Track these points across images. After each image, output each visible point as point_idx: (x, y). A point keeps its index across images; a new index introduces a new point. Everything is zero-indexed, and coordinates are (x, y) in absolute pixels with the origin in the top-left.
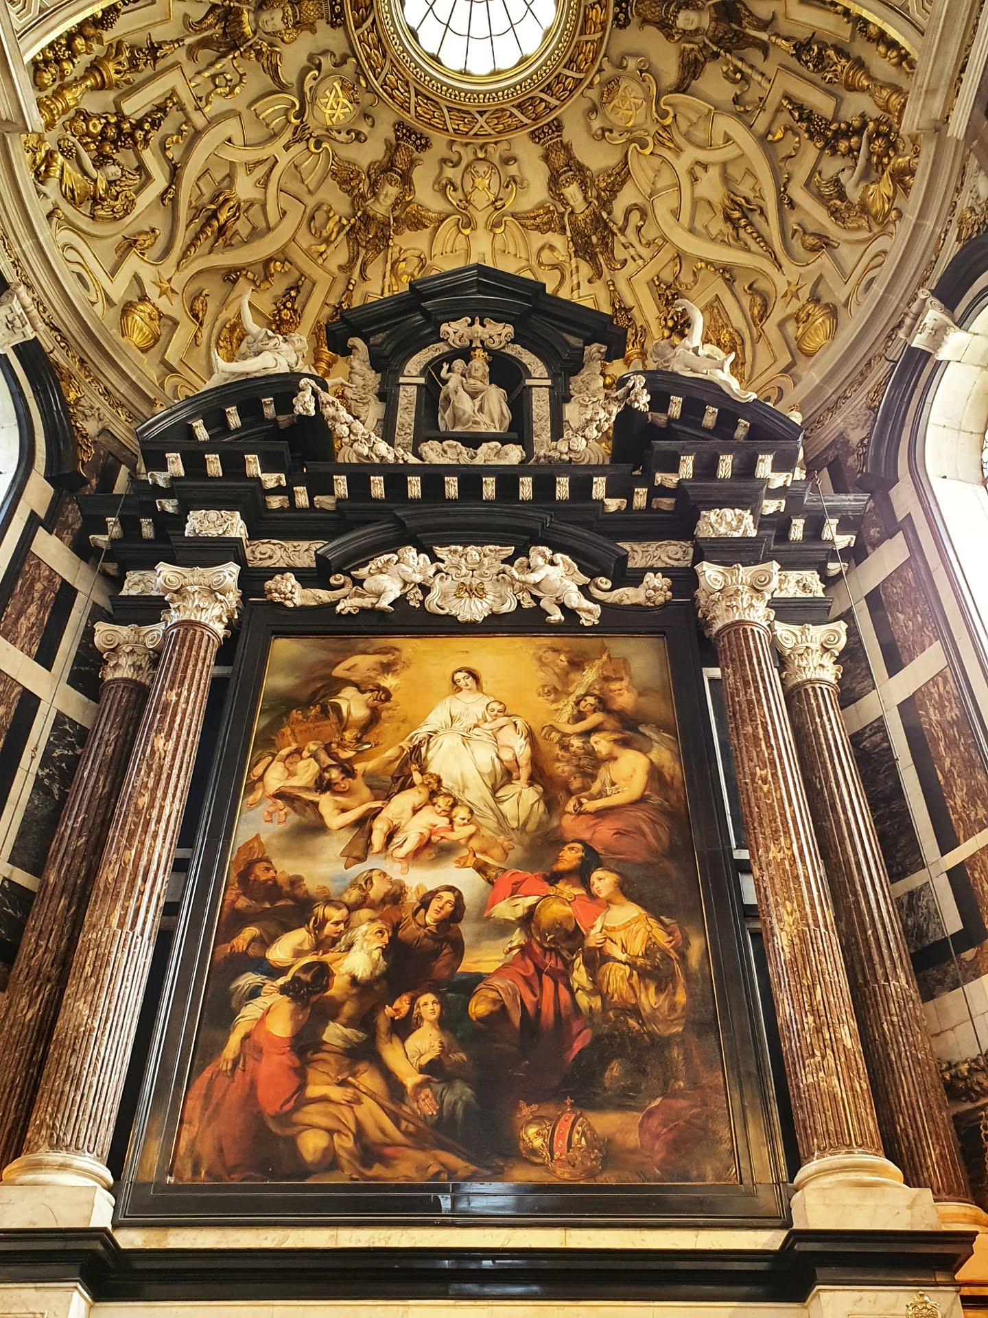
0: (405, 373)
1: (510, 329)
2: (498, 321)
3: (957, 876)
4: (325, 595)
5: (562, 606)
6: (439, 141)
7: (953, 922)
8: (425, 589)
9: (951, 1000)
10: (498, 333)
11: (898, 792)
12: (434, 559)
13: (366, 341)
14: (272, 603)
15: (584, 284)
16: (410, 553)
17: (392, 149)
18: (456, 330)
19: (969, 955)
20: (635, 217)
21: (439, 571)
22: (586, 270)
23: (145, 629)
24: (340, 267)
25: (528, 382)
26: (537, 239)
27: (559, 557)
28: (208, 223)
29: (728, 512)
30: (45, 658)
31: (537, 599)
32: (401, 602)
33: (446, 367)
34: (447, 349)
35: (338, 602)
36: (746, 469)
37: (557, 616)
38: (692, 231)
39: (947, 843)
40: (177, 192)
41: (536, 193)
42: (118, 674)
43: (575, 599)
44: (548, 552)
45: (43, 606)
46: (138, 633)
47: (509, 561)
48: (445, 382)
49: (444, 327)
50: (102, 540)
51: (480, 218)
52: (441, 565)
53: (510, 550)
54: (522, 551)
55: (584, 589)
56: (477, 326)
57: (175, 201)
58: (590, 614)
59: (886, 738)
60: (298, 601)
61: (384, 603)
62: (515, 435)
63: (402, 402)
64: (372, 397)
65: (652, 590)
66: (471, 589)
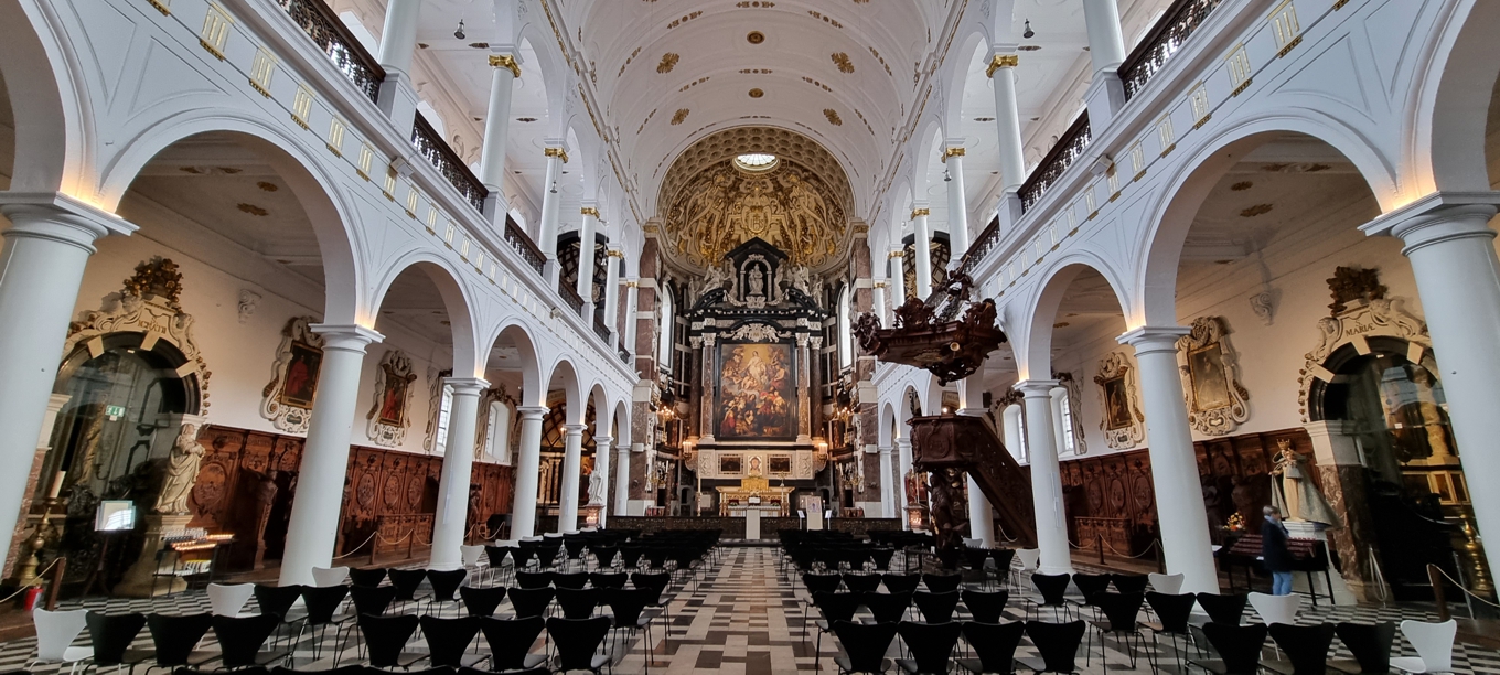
1: (763, 256)
2: (761, 254)
4: (731, 335)
5: (772, 338)
8: (748, 334)
12: (749, 327)
13: (733, 258)
15: (782, 211)
16: (746, 327)
18: (752, 257)
21: (750, 330)
29: (803, 319)
30: (682, 345)
31: (768, 337)
32: (744, 337)
33: (750, 268)
37: (771, 340)
44: (770, 327)
46: (697, 339)
47: (763, 328)
48: (750, 274)
49: (749, 256)
51: (756, 194)
54: (765, 326)
55: (776, 334)
56: (756, 256)
58: (777, 340)
61: (741, 337)
63: (741, 280)
65: (788, 334)
66: (756, 335)
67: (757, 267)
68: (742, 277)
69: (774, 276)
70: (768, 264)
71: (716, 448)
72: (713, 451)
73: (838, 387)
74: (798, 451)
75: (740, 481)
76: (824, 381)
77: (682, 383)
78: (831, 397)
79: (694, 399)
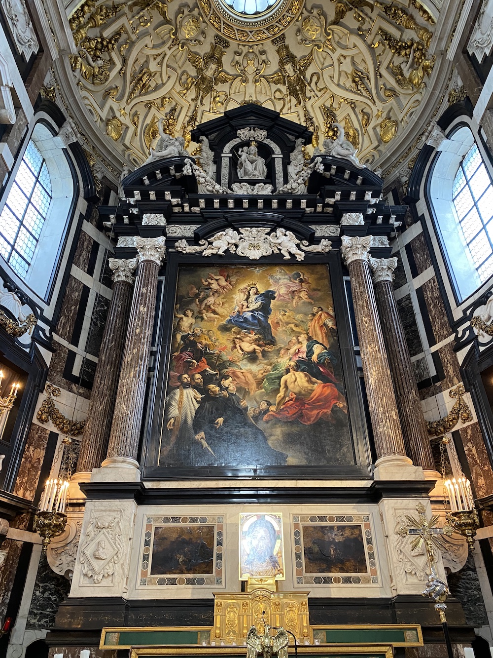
0: (224, 152)
1: (265, 133)
2: (261, 129)
3: (435, 355)
4: (198, 248)
5: (290, 253)
6: (233, 44)
7: (433, 372)
8: (237, 246)
9: (431, 400)
10: (261, 134)
11: (414, 323)
12: (239, 233)
13: (207, 138)
14: (177, 251)
15: (293, 107)
16: (230, 231)
17: (214, 48)
18: (244, 133)
19: (438, 384)
20: (315, 79)
21: (241, 238)
22: (294, 101)
23: (129, 261)
24: (192, 100)
25: (274, 156)
26: (274, 87)
27: (288, 233)
28: (138, 83)
29: (353, 214)
30: (90, 272)
31: (280, 250)
32: (227, 251)
33: (240, 150)
34: (240, 141)
35: (203, 251)
36: (361, 196)
37: (288, 257)
38: (338, 85)
39: (432, 342)
40: (125, 70)
41: (274, 66)
42: (119, 279)
43: (294, 250)
44: (284, 230)
45: (87, 252)
46: (126, 262)
47: (269, 234)
48: (240, 156)
49: (239, 132)
50: (108, 224)
51: (251, 78)
52: (242, 235)
53: (268, 230)
54: (273, 230)
55: (298, 246)
56: (252, 131)
57: (125, 74)
58: (301, 256)
59: (411, 303)
60: (188, 251)
61: (221, 252)
62: (269, 181)
63: (223, 164)
64: (211, 163)
65: (324, 246)
66: (256, 247)
67: (253, 148)
68: (225, 162)
69: (286, 162)
70: (273, 145)
71: (142, 496)
72: (130, 504)
74: (388, 504)
75: (207, 605)
77: (80, 351)
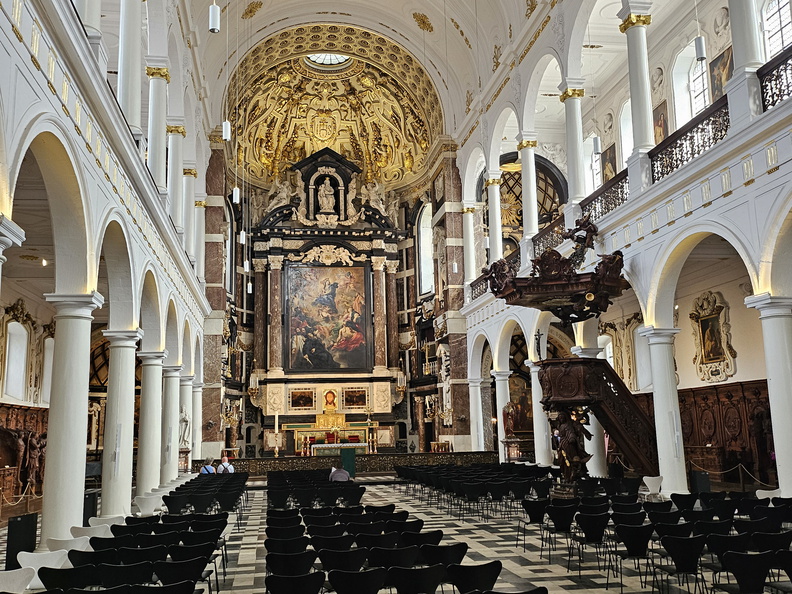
0: (310, 183)
1: (335, 170)
2: (332, 167)
3: (409, 314)
4: (299, 258)
5: (346, 261)
6: (314, 80)
7: (406, 322)
8: (319, 257)
9: (404, 333)
10: (332, 171)
11: (403, 294)
12: (321, 249)
13: (300, 171)
14: (289, 260)
16: (316, 248)
17: (300, 82)
18: (322, 170)
19: (407, 328)
20: (368, 105)
21: (321, 252)
25: (339, 188)
26: (341, 103)
27: (345, 250)
29: (379, 241)
32: (314, 260)
34: (320, 175)
35: (302, 260)
37: (344, 263)
38: (383, 115)
39: (408, 308)
41: (342, 90)
43: (348, 260)
47: (335, 249)
48: (320, 189)
49: (319, 168)
51: (325, 97)
53: (335, 246)
54: (338, 247)
55: (350, 257)
56: (327, 168)
58: (351, 263)
59: (403, 283)
60: (295, 260)
61: (311, 260)
63: (310, 195)
64: (303, 191)
65: (363, 258)
66: (328, 257)
67: (327, 181)
68: (311, 192)
70: (339, 178)
71: (286, 381)
72: (283, 385)
73: (416, 314)
74: (375, 384)
75: (314, 416)
76: (400, 307)
77: (244, 311)
78: (408, 325)
79: (259, 329)
